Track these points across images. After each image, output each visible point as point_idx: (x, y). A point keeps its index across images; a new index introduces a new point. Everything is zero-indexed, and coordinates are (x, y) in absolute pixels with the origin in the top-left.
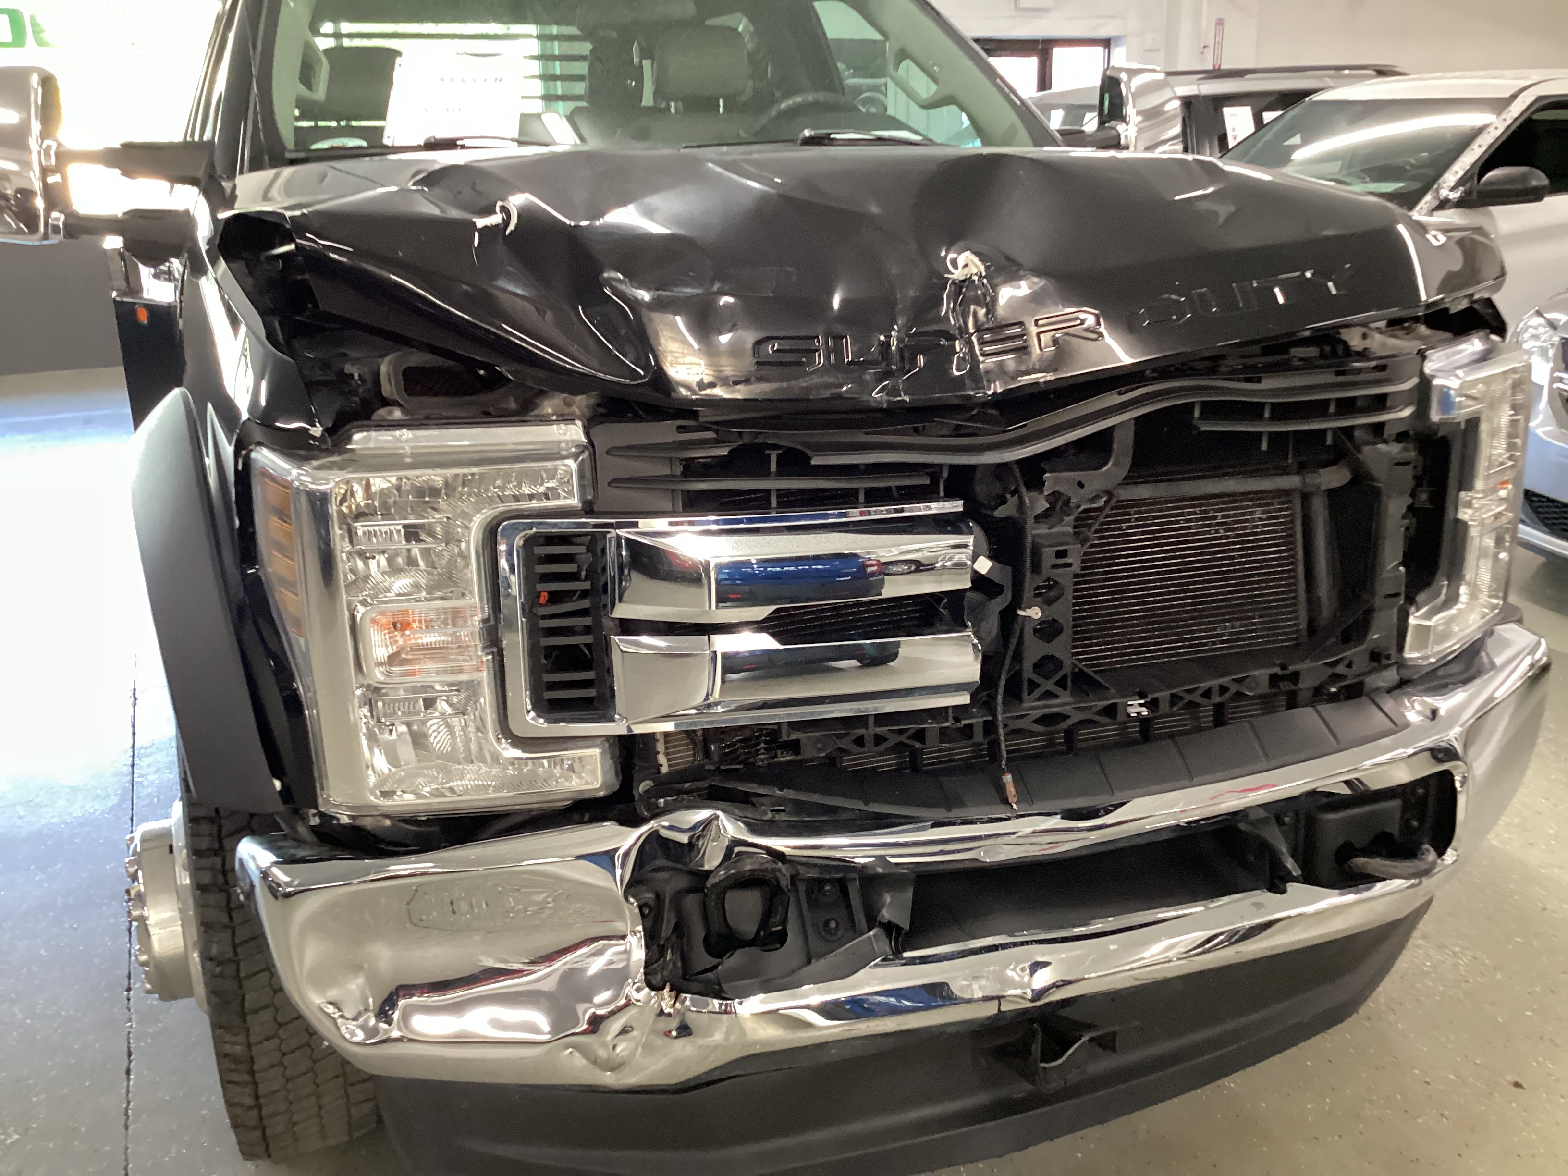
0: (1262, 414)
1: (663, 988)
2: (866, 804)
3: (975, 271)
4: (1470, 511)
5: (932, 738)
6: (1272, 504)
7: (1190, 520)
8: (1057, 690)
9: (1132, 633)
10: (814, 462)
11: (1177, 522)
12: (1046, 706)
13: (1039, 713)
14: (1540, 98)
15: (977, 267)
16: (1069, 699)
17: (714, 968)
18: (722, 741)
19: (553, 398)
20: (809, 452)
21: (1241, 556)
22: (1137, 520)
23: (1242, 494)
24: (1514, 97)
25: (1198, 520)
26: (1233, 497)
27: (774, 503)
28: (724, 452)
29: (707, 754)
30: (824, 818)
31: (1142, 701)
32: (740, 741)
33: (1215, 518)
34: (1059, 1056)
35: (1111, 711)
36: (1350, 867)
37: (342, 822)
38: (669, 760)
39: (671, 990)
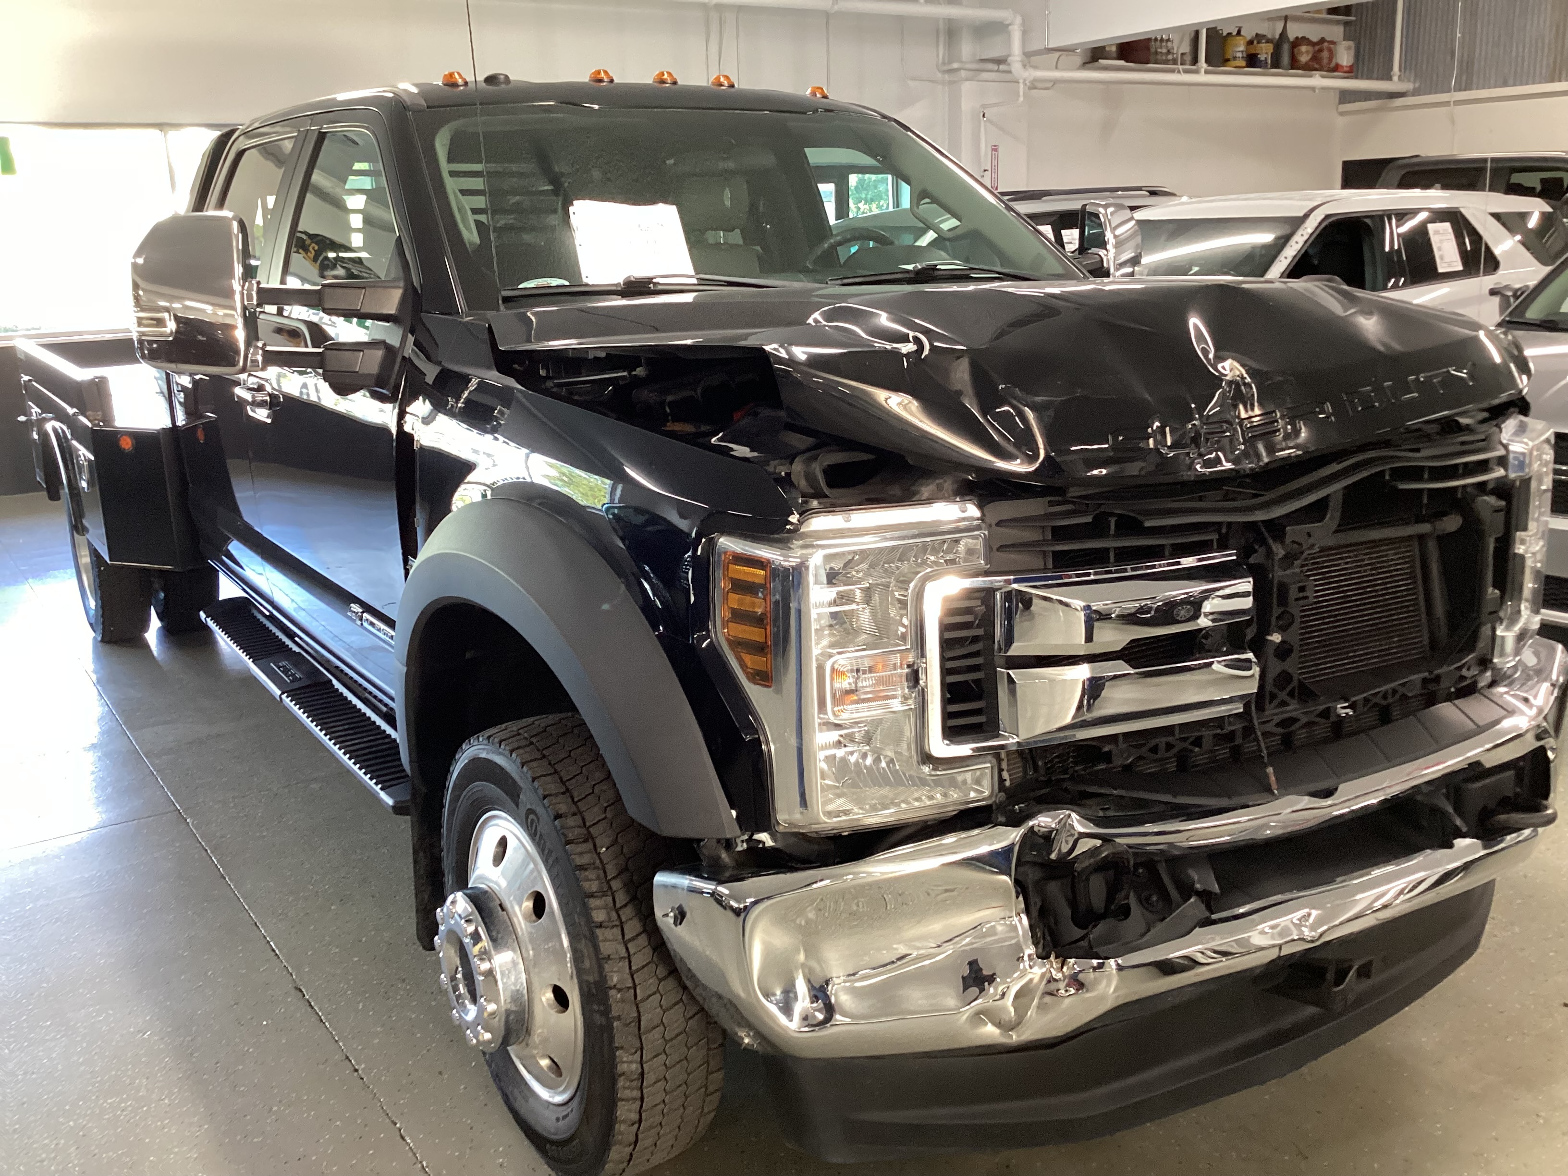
0: (1422, 476)
1: (1049, 957)
2: (1175, 796)
3: (1238, 373)
4: (1523, 547)
5: (1207, 743)
6: (1399, 547)
7: (1347, 563)
8: (1288, 699)
9: (1315, 654)
10: (1148, 524)
11: (1339, 565)
12: (1282, 713)
13: (1277, 719)
14: (1327, 216)
15: (1239, 371)
16: (1297, 706)
17: (1086, 935)
18: (1046, 758)
19: (928, 485)
20: (1139, 517)
21: (1382, 590)
22: (1313, 564)
23: (1380, 540)
24: (1307, 216)
25: (1353, 562)
26: (1373, 544)
27: (1112, 559)
28: (1089, 519)
29: (1036, 768)
30: (1141, 812)
31: (1347, 704)
32: (1056, 757)
33: (1363, 560)
34: (1342, 983)
35: (1326, 714)
36: (1492, 825)
37: (767, 845)
38: (1010, 775)
39: (1056, 958)
